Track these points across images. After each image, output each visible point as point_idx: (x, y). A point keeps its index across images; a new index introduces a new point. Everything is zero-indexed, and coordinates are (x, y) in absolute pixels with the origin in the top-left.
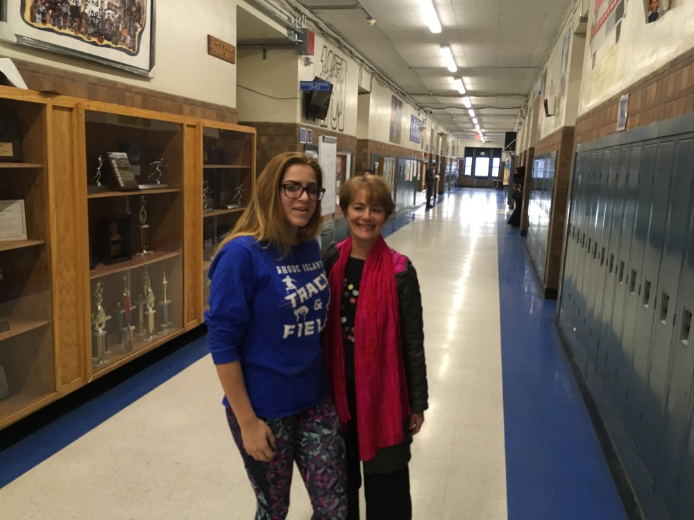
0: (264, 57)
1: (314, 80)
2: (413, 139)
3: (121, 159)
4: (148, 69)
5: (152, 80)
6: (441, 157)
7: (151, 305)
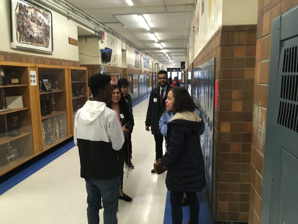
0: (86, 41)
1: (105, 49)
2: (145, 66)
3: (46, 81)
4: (51, 51)
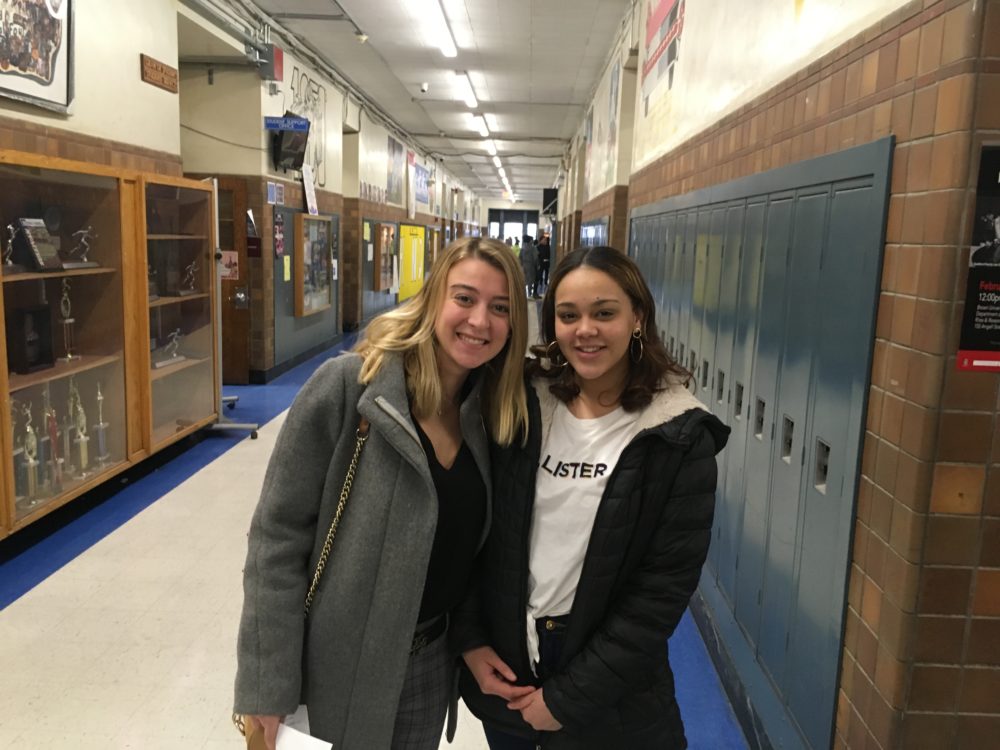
0: (211, 82)
1: (285, 116)
3: (37, 228)
4: (64, 102)
5: (70, 119)
6: (458, 224)
7: (82, 430)
